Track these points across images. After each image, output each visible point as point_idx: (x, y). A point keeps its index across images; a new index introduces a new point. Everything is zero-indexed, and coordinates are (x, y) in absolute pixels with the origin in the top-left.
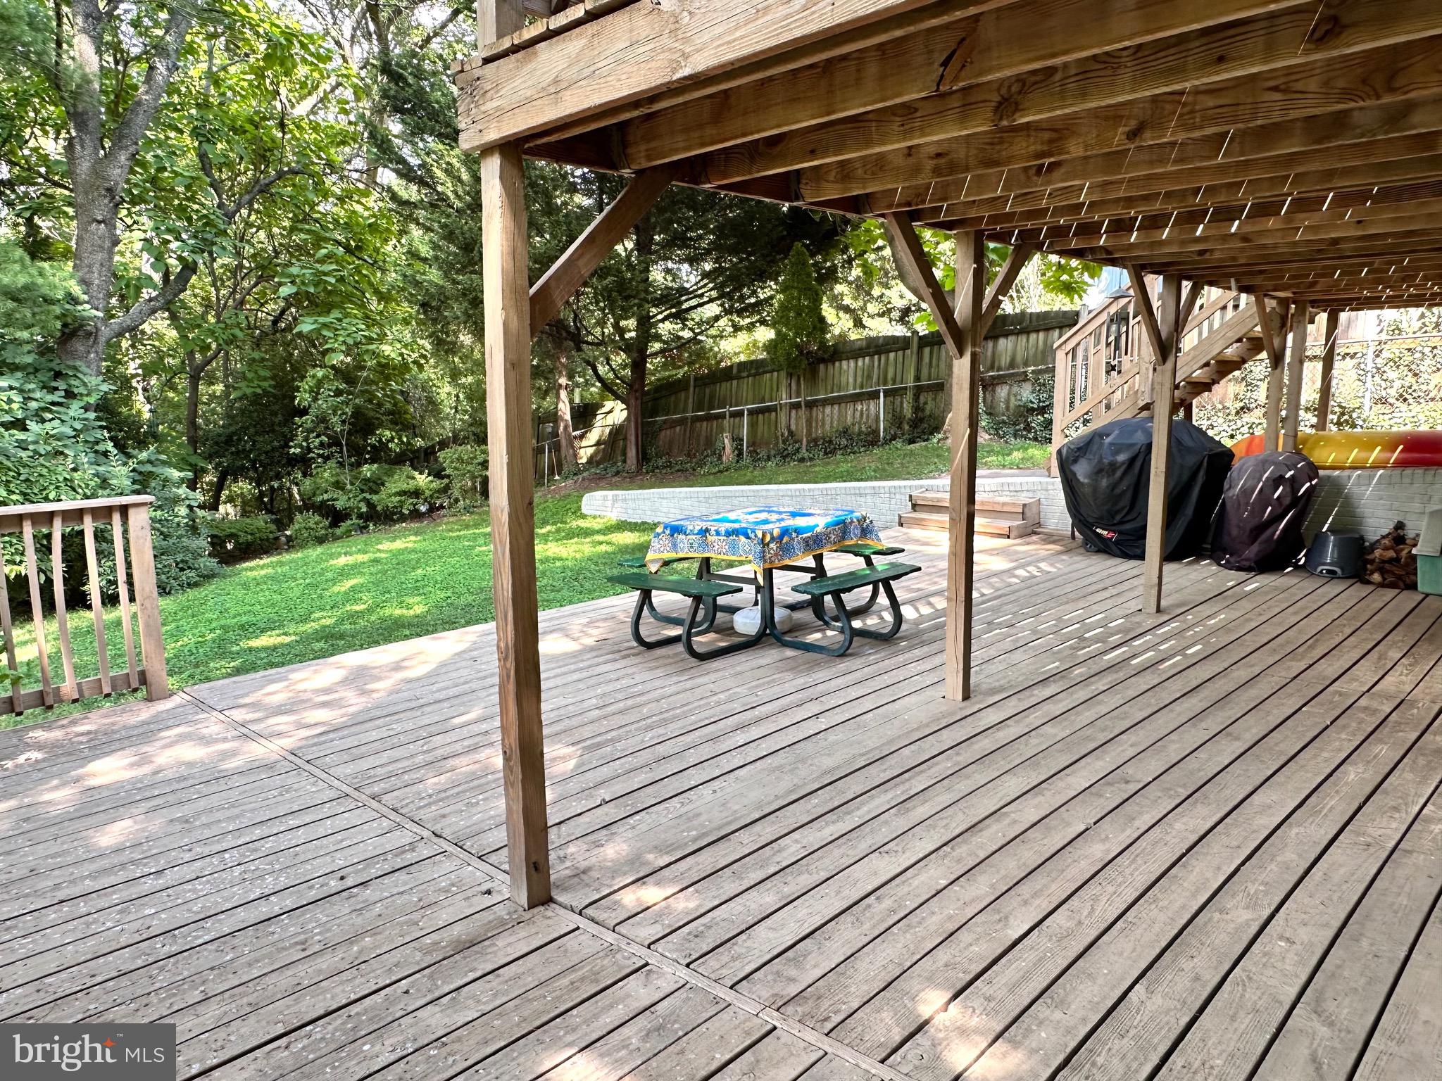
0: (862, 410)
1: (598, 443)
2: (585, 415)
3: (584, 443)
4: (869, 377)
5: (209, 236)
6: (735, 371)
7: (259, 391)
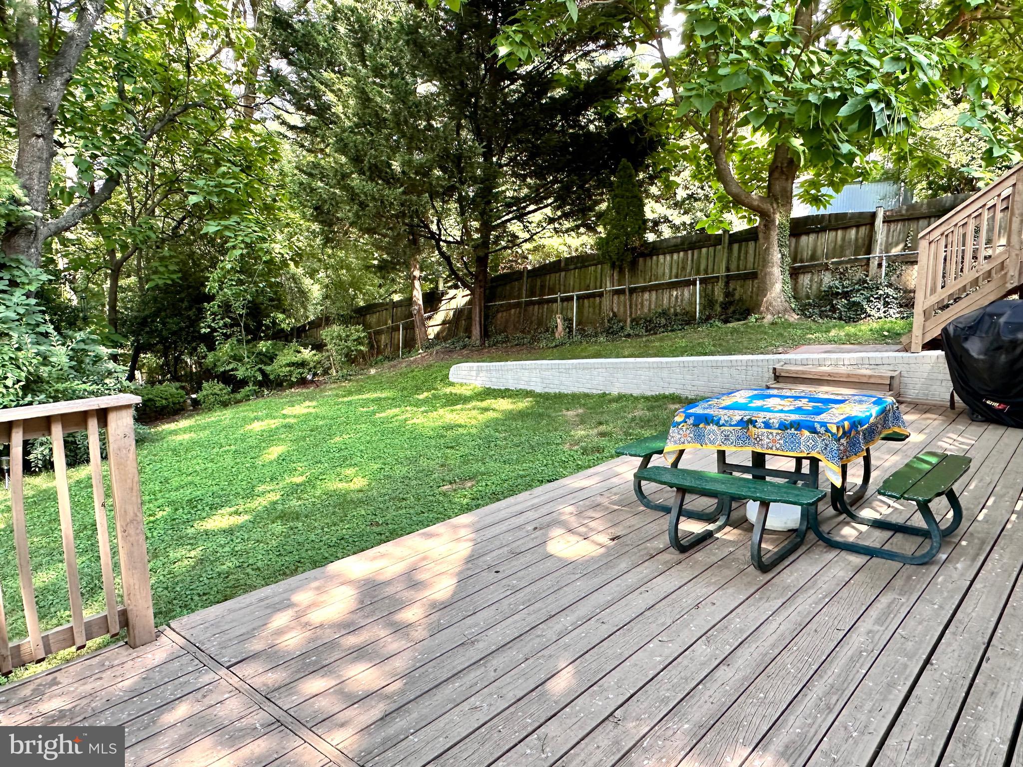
0: (677, 296)
1: (444, 323)
2: (433, 300)
3: (431, 323)
4: (684, 268)
5: (130, 154)
6: (563, 264)
7: (169, 282)
